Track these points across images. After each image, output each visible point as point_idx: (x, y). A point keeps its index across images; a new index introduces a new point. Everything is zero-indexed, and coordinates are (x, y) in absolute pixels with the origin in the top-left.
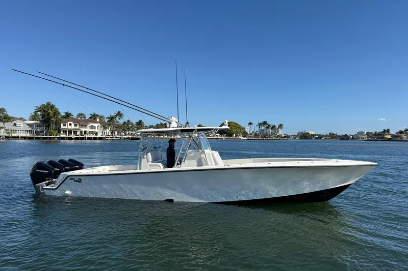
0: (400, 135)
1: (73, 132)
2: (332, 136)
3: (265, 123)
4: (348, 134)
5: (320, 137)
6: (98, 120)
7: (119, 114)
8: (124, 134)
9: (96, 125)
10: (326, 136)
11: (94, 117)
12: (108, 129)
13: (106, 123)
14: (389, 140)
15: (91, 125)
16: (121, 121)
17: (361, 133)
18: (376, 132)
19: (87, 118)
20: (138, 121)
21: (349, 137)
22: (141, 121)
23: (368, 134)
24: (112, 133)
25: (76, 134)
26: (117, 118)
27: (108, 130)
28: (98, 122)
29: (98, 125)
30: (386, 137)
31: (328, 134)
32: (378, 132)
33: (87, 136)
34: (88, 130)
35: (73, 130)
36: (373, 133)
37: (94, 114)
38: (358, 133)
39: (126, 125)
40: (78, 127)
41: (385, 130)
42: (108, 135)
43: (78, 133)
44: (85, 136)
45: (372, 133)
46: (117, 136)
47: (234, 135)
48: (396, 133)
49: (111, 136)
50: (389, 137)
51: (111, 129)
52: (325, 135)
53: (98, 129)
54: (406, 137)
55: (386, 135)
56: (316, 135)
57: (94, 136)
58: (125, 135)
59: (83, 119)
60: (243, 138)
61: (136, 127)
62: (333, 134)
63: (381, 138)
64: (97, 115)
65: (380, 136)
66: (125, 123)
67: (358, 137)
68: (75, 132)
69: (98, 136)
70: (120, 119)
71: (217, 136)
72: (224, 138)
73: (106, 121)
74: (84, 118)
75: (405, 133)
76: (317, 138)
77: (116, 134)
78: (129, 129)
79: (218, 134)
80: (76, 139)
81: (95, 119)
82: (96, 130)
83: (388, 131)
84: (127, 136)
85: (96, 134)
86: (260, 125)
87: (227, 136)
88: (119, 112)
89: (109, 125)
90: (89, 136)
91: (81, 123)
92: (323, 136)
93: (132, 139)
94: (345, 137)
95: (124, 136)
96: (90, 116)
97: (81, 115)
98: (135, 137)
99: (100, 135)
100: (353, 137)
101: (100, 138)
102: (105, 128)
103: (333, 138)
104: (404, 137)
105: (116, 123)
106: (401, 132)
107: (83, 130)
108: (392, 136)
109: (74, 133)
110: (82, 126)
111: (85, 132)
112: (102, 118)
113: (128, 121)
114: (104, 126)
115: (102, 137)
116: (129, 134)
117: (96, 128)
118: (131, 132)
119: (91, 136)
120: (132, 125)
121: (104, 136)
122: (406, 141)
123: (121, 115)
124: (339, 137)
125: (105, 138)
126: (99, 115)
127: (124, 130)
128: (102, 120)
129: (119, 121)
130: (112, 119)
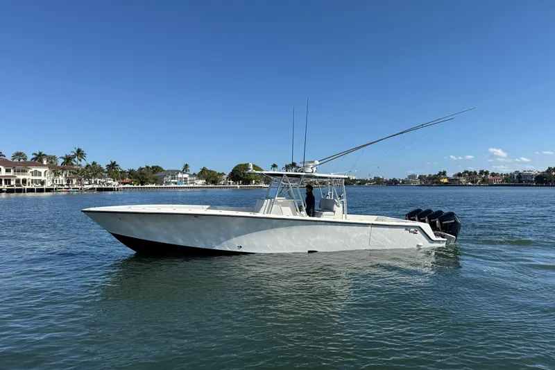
0: (458, 178)
1: (3, 182)
2: (378, 181)
3: (294, 165)
4: (397, 178)
5: (363, 182)
6: (45, 162)
7: (80, 153)
8: (87, 183)
9: (42, 170)
10: (370, 182)
11: (39, 158)
12: (62, 175)
13: (59, 167)
14: (446, 184)
15: (33, 170)
16: (83, 164)
17: (413, 177)
18: (430, 175)
19: (29, 160)
20: (110, 163)
21: (399, 182)
22: (115, 162)
23: (420, 177)
24: (68, 181)
25: (10, 183)
26: (76, 159)
27: (62, 178)
28: (45, 165)
29: (45, 170)
30: (442, 181)
31: (373, 178)
32: (433, 174)
33: (27, 187)
34: (28, 177)
35: (3, 179)
36: (427, 176)
37: (40, 153)
38: (410, 177)
39: (89, 170)
40: (11, 174)
41: (440, 173)
42: (62, 185)
43: (13, 183)
44: (23, 187)
45: (425, 176)
46: (76, 187)
47: (254, 182)
48: (454, 176)
49: (66, 187)
50: (446, 181)
51: (66, 175)
52: (369, 179)
53: (45, 175)
54: (464, 180)
55: (442, 178)
56: (357, 180)
57: (39, 186)
58: (89, 184)
59: (22, 160)
60: (265, 186)
61: (106, 172)
62: (379, 179)
63: (436, 183)
64: (44, 155)
65: (436, 180)
66: (88, 166)
67: (409, 182)
68: (8, 181)
69: (45, 187)
70: (80, 160)
71: (229, 183)
72: (239, 186)
73: (59, 164)
74: (25, 159)
75: (465, 176)
76: (360, 184)
77: (74, 183)
78: (95, 175)
79: (231, 182)
80: (9, 191)
81: (41, 161)
82: (42, 178)
83: (444, 173)
84: (91, 186)
85: (43, 183)
86: (287, 167)
87: (243, 183)
88: (79, 151)
89: (63, 169)
90: (30, 187)
91: (17, 167)
92: (367, 181)
93: (99, 190)
94: (394, 182)
95: (86, 186)
96: (34, 156)
97: (19, 155)
98: (103, 186)
99: (48, 185)
100: (403, 182)
101: (48, 190)
102: (57, 174)
103: (378, 183)
104: (463, 180)
105: (75, 167)
106: (459, 175)
107: (21, 177)
108: (449, 179)
109: (6, 183)
110: (18, 171)
111: (24, 181)
112: (52, 159)
113: (94, 163)
114: (56, 171)
115: (52, 187)
116: (96, 182)
117: (43, 174)
118: (98, 180)
119: (33, 187)
120: (101, 169)
121: (55, 187)
122: (465, 185)
123: (82, 154)
124: (386, 182)
125: (56, 189)
126: (48, 154)
127: (88, 177)
128: (51, 162)
129: (79, 163)
130: (68, 159)
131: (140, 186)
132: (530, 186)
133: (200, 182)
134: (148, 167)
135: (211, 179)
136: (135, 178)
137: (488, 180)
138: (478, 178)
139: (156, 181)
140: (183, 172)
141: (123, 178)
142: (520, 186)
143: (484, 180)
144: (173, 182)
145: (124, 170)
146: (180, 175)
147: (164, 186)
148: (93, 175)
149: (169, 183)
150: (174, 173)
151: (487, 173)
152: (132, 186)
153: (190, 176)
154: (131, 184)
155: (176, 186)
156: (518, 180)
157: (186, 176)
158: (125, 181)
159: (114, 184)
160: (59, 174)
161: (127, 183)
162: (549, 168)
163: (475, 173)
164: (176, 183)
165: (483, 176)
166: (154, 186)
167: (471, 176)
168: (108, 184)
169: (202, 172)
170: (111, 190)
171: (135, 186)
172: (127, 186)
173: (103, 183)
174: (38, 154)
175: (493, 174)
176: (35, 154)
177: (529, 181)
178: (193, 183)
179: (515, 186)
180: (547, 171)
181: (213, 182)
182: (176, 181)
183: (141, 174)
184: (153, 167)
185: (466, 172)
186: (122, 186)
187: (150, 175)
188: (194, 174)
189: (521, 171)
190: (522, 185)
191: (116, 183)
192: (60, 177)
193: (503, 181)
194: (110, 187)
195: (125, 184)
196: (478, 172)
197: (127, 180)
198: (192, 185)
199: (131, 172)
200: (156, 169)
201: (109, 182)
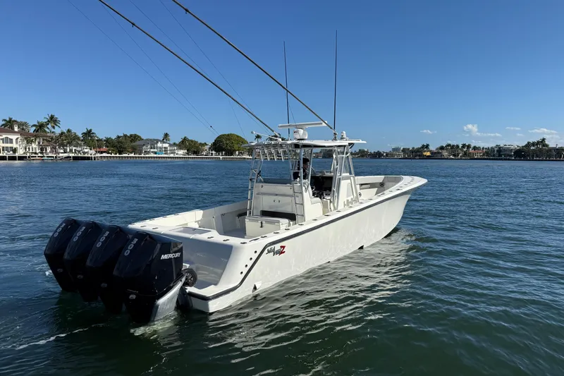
2: (363, 154)
4: (380, 151)
6: (16, 129)
7: (53, 120)
8: (62, 151)
9: (14, 137)
11: (9, 125)
12: (35, 143)
13: (31, 135)
14: (428, 157)
15: (4, 136)
16: (58, 131)
17: (396, 150)
20: (85, 131)
22: (91, 130)
23: (404, 150)
24: (42, 149)
26: (49, 126)
27: (35, 146)
28: (16, 132)
29: (16, 137)
30: (425, 154)
31: (358, 151)
32: (416, 147)
37: (10, 119)
38: (394, 150)
39: (63, 138)
41: (423, 146)
42: (36, 153)
46: (50, 155)
47: (237, 153)
48: (437, 149)
49: (40, 155)
50: (428, 154)
51: (39, 143)
52: (354, 152)
53: (17, 143)
55: (425, 152)
57: (11, 154)
58: (65, 152)
60: (248, 157)
61: (82, 141)
62: (364, 151)
63: (419, 156)
64: (15, 121)
65: (418, 154)
66: (62, 134)
69: (17, 155)
70: (54, 127)
71: (212, 154)
72: (221, 157)
73: (31, 131)
75: (446, 150)
77: (48, 151)
78: (70, 143)
79: (214, 152)
81: (12, 127)
82: (14, 145)
83: (427, 146)
84: (66, 155)
85: (15, 151)
87: (226, 154)
88: (52, 117)
89: (36, 137)
93: (75, 158)
94: (378, 155)
95: (61, 155)
96: (4, 122)
98: (80, 155)
99: (20, 152)
100: (387, 155)
101: (21, 158)
102: (29, 142)
103: (362, 156)
104: (445, 153)
105: (49, 135)
106: (442, 148)
108: (432, 153)
112: (23, 125)
113: (69, 131)
114: (28, 139)
115: (25, 155)
116: (71, 151)
117: (14, 141)
118: (74, 148)
119: (5, 155)
120: (76, 138)
121: (28, 155)
122: (447, 159)
123: (56, 120)
124: (371, 154)
125: (29, 157)
126: (19, 121)
127: (62, 145)
128: (23, 129)
129: (53, 130)
130: (40, 127)
131: (118, 155)
132: (509, 160)
133: (181, 153)
134: (125, 136)
135: (193, 149)
136: (112, 147)
137: (470, 153)
138: (460, 151)
139: (134, 150)
140: (163, 142)
141: (100, 147)
142: (500, 159)
143: (465, 154)
144: (152, 152)
145: (101, 138)
146: (159, 145)
147: (142, 155)
148: (68, 143)
149: (148, 153)
150: (153, 143)
151: (469, 147)
152: (110, 155)
153: (170, 145)
154: (109, 153)
155: (155, 155)
156: (499, 154)
157: (167, 145)
158: (102, 150)
159: (91, 152)
160: (32, 141)
161: (104, 152)
162: (528, 143)
163: (458, 146)
164: (156, 153)
165: (465, 150)
166: (132, 155)
167: (453, 149)
168: (84, 153)
169: (183, 141)
170: (88, 158)
171: (113, 155)
172: (104, 155)
173: (79, 152)
174: (8, 119)
175: (475, 148)
176: (5, 120)
177: (508, 155)
178: (174, 153)
179: (494, 159)
180: (526, 146)
181: (195, 153)
182: (155, 150)
183: (118, 142)
184: (131, 136)
185: (449, 145)
186: (99, 155)
187: (128, 144)
188: (174, 144)
189: (501, 146)
190: (502, 159)
191: (93, 152)
192: (33, 145)
193: (484, 155)
194: (86, 155)
195: (102, 153)
196: (460, 146)
197: (104, 148)
198: (172, 155)
199: (108, 141)
200: (134, 138)
201: (86, 150)
